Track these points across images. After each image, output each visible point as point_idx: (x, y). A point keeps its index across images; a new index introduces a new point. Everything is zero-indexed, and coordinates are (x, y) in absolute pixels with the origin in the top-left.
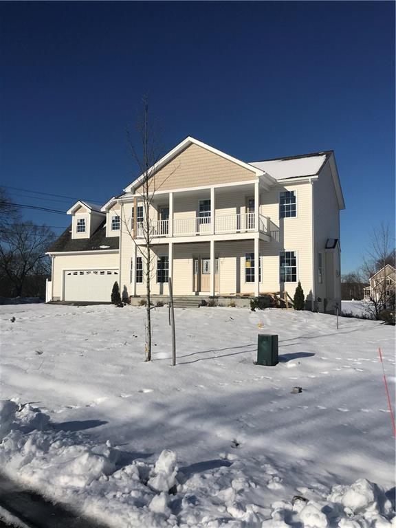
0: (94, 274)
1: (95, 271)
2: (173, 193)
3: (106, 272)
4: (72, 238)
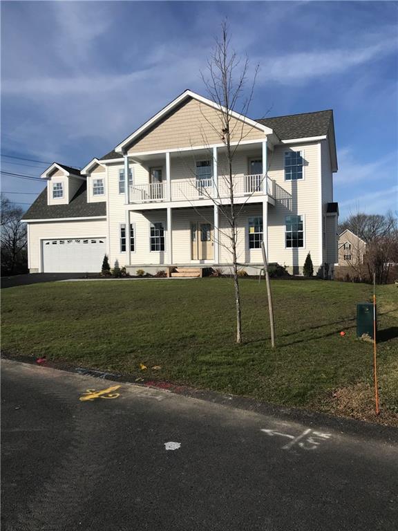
1: (78, 240)
2: (170, 153)
3: (90, 241)
4: (48, 204)
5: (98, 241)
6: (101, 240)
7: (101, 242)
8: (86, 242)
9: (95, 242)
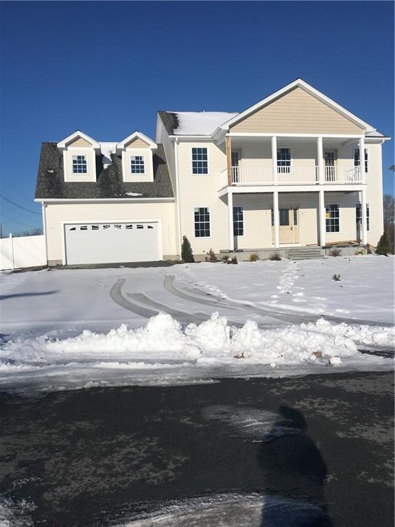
0: (116, 229)
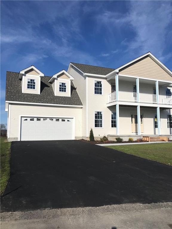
1: (51, 119)
2: (139, 79)
3: (60, 120)
4: (23, 92)
5: (66, 120)
6: (68, 119)
7: (68, 121)
8: (58, 120)
9: (64, 121)
